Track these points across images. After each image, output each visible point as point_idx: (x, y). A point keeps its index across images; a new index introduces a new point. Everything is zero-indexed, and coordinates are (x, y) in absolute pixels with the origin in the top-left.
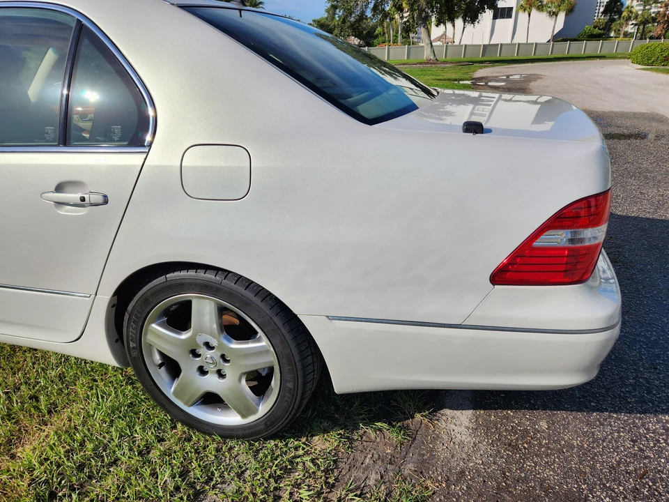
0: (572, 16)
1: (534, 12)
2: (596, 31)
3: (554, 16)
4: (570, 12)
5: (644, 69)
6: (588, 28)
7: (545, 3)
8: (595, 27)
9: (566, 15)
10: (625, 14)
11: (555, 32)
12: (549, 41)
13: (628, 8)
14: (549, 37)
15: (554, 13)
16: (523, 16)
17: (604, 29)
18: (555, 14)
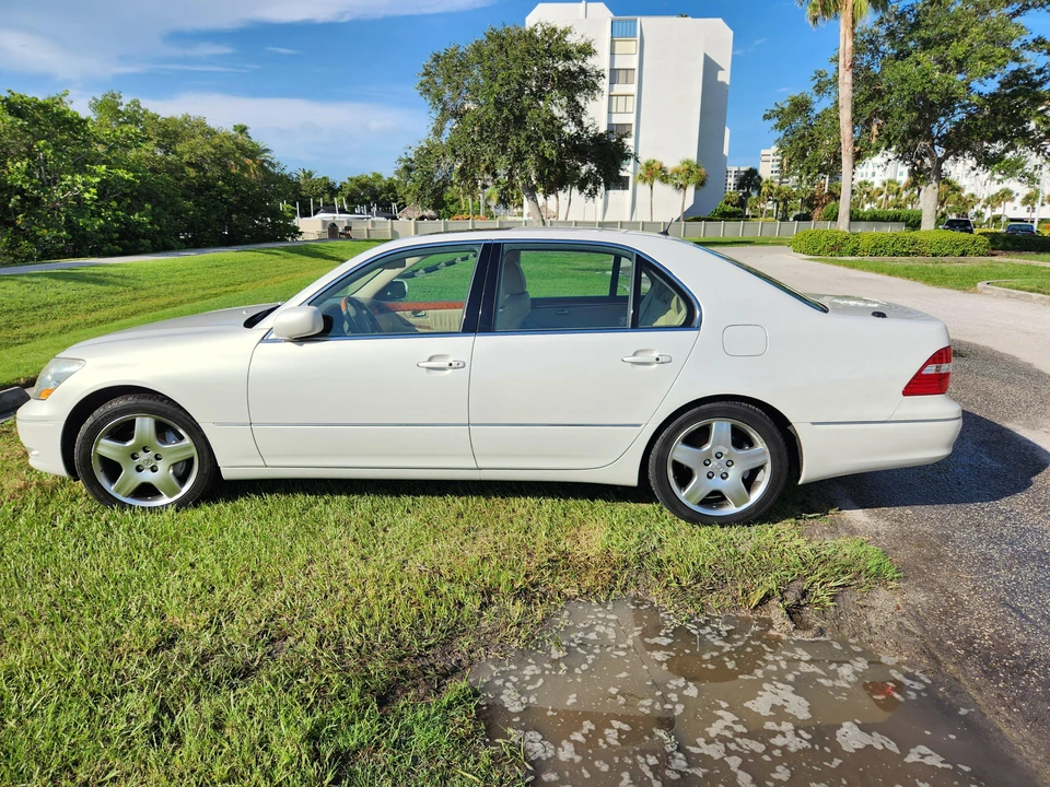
0: (703, 190)
1: (657, 184)
2: (729, 208)
3: (682, 190)
4: (701, 184)
5: (811, 260)
6: (720, 205)
7: (669, 173)
8: (727, 203)
9: (696, 189)
10: (764, 189)
11: (685, 209)
12: (678, 220)
13: (767, 182)
14: (678, 214)
15: (681, 186)
16: (643, 189)
17: (737, 205)
18: (683, 187)
